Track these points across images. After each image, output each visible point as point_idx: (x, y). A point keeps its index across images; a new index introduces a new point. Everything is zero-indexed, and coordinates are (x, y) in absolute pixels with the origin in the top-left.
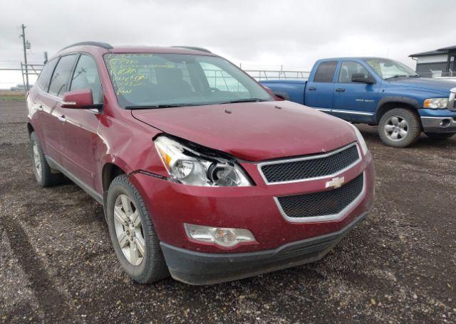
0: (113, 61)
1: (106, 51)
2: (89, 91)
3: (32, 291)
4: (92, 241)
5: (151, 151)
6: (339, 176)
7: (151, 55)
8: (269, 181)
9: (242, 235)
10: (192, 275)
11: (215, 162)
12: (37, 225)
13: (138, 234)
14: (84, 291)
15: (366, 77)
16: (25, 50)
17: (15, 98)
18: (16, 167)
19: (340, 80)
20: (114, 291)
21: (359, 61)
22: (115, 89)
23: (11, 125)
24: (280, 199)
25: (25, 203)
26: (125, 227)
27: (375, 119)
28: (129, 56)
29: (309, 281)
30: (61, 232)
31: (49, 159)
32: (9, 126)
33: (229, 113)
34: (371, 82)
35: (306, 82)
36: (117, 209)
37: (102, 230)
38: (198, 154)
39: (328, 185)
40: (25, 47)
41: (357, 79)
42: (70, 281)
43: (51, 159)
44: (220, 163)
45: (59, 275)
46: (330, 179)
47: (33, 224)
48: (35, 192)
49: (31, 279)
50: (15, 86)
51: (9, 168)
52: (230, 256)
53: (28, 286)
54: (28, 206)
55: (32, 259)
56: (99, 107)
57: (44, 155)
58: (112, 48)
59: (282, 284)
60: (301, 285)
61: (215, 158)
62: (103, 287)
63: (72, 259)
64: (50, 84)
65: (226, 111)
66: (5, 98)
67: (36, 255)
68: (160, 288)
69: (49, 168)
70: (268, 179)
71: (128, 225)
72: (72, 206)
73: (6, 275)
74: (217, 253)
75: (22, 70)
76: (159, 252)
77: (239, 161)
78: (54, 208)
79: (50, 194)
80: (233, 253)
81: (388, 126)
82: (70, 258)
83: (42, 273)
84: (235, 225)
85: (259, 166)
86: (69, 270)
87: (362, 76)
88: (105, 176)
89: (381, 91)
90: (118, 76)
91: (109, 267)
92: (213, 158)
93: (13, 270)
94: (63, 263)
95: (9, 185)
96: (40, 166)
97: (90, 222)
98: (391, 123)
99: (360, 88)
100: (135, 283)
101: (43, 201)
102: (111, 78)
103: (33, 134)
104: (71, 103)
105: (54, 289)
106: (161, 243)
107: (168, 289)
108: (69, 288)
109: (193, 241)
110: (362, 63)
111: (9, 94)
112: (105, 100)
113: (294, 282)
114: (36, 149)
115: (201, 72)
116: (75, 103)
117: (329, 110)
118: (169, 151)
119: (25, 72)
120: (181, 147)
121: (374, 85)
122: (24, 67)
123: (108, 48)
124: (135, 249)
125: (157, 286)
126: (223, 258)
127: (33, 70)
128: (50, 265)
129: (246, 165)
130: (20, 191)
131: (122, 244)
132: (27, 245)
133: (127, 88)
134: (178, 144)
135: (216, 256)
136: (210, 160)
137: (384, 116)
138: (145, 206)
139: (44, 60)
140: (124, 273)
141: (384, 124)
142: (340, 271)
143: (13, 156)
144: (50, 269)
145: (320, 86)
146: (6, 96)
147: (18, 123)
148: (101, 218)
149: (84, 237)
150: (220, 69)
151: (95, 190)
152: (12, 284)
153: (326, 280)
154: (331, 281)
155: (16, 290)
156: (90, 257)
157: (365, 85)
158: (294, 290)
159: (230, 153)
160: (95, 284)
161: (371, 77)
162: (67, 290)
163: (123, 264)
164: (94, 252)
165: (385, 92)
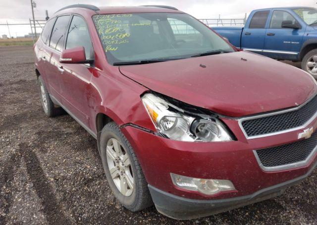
0: (101, 21)
1: (94, 12)
2: (82, 49)
3: (44, 215)
4: (88, 167)
5: (139, 107)
6: (309, 127)
7: (131, 15)
8: (249, 135)
9: (223, 184)
10: (176, 213)
11: (198, 118)
12: (46, 152)
13: (127, 172)
14: (85, 215)
15: (293, 24)
16: (33, 8)
17: (27, 43)
18: (30, 100)
19: (271, 26)
20: (108, 217)
21: (288, 11)
22: (104, 47)
23: (25, 65)
24: (258, 152)
25: (37, 131)
26: (116, 163)
27: (299, 57)
28: (113, 16)
29: (271, 212)
30: (64, 158)
31: (53, 97)
32: (24, 66)
33: (204, 67)
34: (297, 27)
35: (243, 28)
36: (109, 148)
37: (95, 156)
38: (182, 111)
39: (300, 136)
40: (32, 6)
41: (286, 25)
42: (73, 206)
43: (54, 98)
44: (202, 118)
45: (64, 199)
46: (302, 131)
47: (44, 151)
48: (43, 121)
49: (43, 203)
50: (27, 34)
51: (24, 101)
52: (211, 202)
53: (41, 210)
54: (39, 133)
55: (43, 183)
56: (91, 62)
57: (48, 94)
58: (99, 10)
59: (247, 214)
60: (265, 215)
61: (198, 115)
62: (100, 213)
63: (74, 184)
64: (51, 37)
65: (201, 65)
66: (21, 43)
67: (46, 179)
68: (145, 215)
69: (53, 103)
70: (247, 133)
71: (118, 162)
72: (71, 133)
73: (24, 199)
74: (200, 199)
75: (31, 24)
76: (147, 192)
77: (221, 117)
78: (58, 135)
79: (55, 123)
80: (215, 199)
81: (310, 63)
82: (72, 183)
83: (51, 197)
84: (218, 177)
85: (240, 121)
86: (72, 195)
87: (290, 22)
88: (98, 121)
89: (305, 35)
90: (106, 35)
91: (103, 192)
92: (196, 114)
93: (29, 194)
94: (67, 187)
95: (25, 115)
96: (46, 101)
97: (85, 149)
98: (312, 60)
99: (288, 32)
100: (125, 209)
101: (50, 129)
102: (99, 36)
103: (39, 78)
104: (67, 60)
105: (62, 214)
106: (149, 185)
107: (152, 215)
108: (73, 212)
109: (179, 189)
110: (290, 11)
111: (23, 40)
112: (95, 56)
113: (258, 212)
114: (42, 88)
115: (169, 27)
116: (71, 60)
117: (260, 50)
118: (156, 107)
119: (33, 26)
120: (167, 104)
121: (299, 30)
122: (32, 22)
123: (95, 9)
124: (124, 183)
125: (143, 212)
126: (205, 204)
127: (39, 24)
128: (57, 190)
129: (228, 121)
130: (33, 121)
131: (113, 176)
132: (39, 170)
133: (113, 46)
134: (163, 101)
135: (199, 201)
136: (193, 116)
137: (307, 55)
138: (135, 153)
139: (46, 16)
140: (115, 199)
141: (306, 61)
142: (297, 201)
143: (28, 91)
144: (58, 193)
145: (254, 31)
146: (21, 42)
147: (30, 63)
148: (94, 145)
149: (82, 164)
150: (185, 23)
151: (90, 128)
152: (29, 208)
153: (286, 210)
154: (290, 212)
155: (33, 215)
156: (88, 182)
157: (292, 30)
158: (260, 220)
159: (212, 110)
160: (94, 210)
161: (297, 23)
162: (71, 215)
163: (114, 192)
164: (91, 177)
165: (309, 35)
